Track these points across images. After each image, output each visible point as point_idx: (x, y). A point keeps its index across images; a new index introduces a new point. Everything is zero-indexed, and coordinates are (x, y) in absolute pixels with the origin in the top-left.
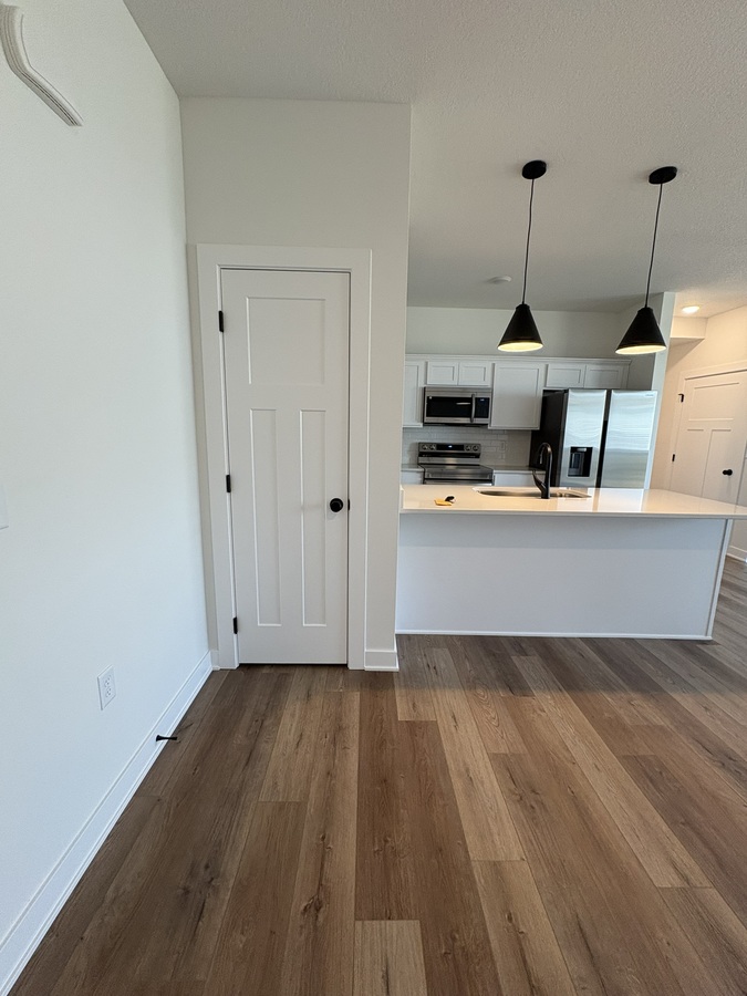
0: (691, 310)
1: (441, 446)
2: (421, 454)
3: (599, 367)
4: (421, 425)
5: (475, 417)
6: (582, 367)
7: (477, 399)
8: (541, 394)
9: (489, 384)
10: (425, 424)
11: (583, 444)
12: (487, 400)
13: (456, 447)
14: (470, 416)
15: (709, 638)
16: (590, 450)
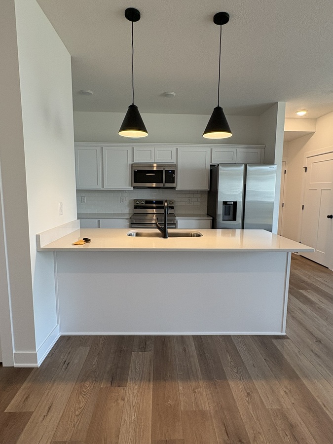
0: (302, 113)
1: (147, 202)
2: (136, 207)
3: (244, 150)
4: (132, 188)
5: (166, 182)
6: (234, 150)
7: (166, 171)
8: (209, 167)
9: (174, 161)
10: (134, 187)
11: (231, 199)
12: (173, 172)
13: (158, 202)
14: (162, 182)
15: (284, 334)
16: (235, 203)
